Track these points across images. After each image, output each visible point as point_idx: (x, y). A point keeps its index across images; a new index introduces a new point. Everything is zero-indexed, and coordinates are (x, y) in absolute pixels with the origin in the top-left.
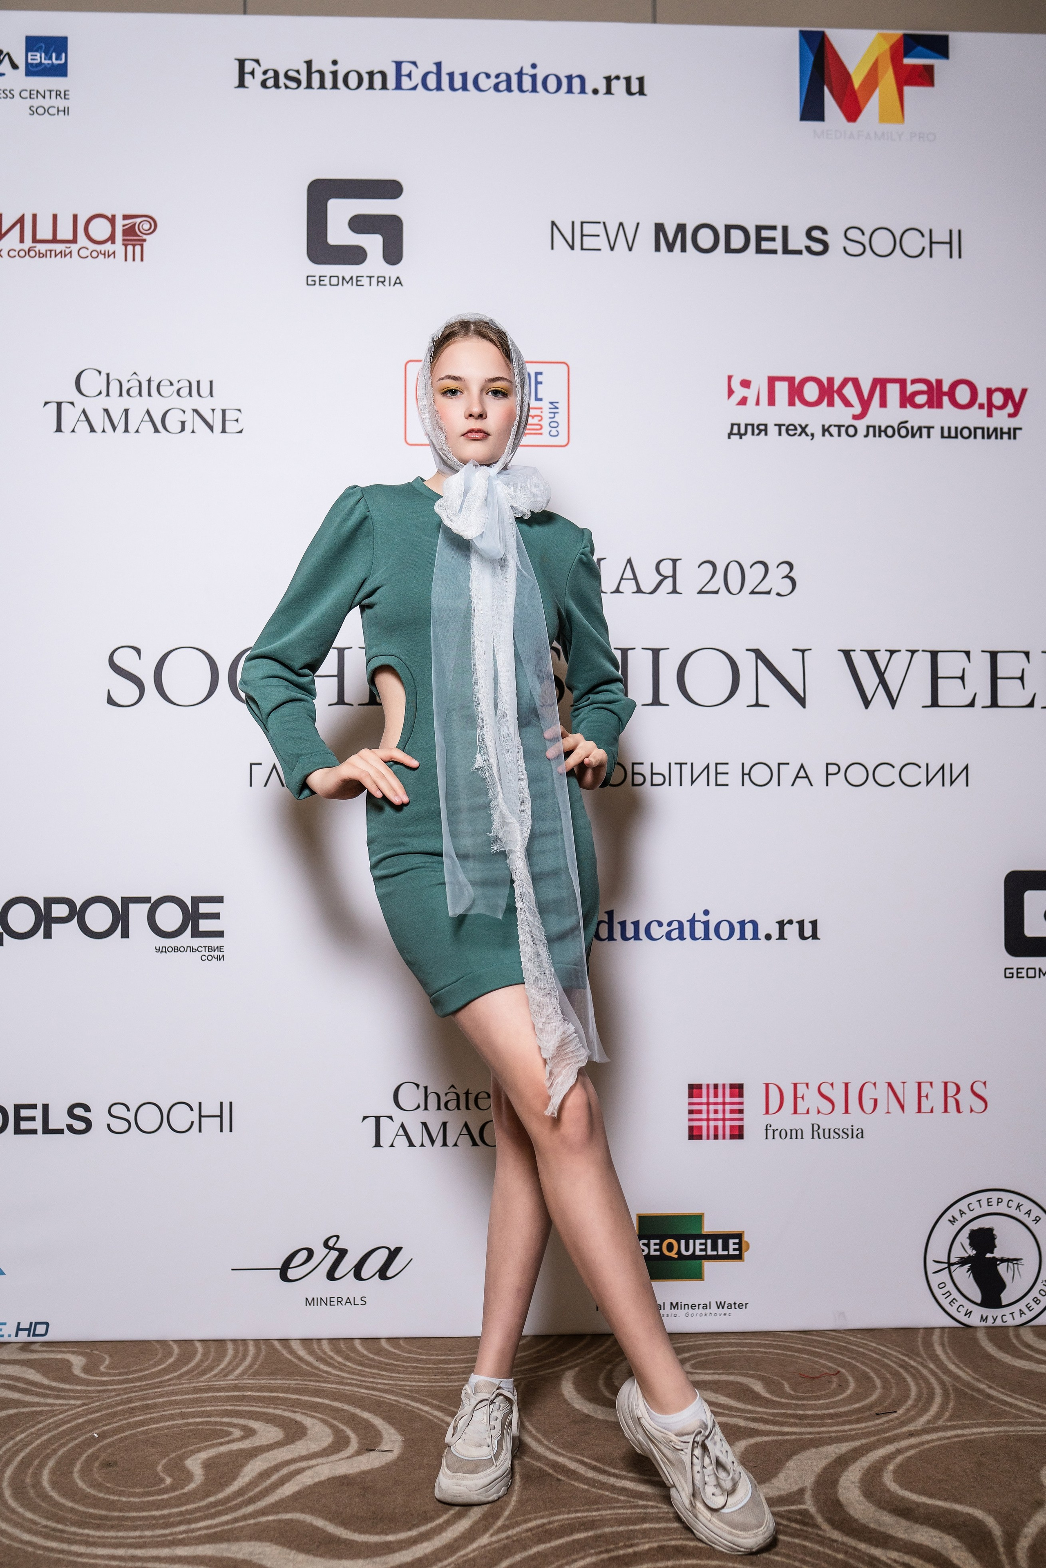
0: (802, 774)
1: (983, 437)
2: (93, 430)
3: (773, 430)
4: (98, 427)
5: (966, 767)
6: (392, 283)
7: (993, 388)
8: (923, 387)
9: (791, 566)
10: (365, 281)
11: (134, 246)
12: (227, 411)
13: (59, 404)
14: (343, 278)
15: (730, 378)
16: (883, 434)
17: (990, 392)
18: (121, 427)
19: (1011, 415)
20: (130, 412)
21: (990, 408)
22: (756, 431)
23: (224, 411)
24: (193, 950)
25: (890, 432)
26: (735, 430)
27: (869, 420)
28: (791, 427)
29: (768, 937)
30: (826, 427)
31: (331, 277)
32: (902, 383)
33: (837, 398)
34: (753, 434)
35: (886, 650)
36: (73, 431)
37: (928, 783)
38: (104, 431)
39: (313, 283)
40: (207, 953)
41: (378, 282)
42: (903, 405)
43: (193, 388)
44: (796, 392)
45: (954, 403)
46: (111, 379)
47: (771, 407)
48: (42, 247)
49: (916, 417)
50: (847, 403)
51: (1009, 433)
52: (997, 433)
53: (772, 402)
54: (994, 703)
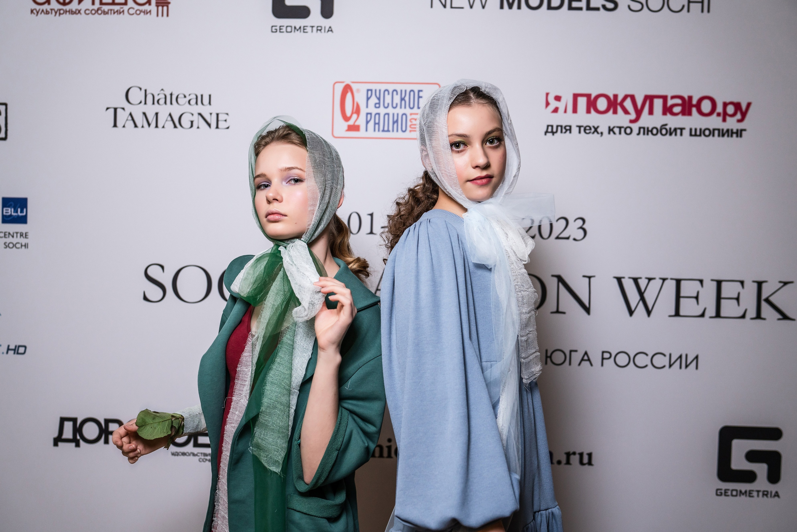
0: (586, 358)
1: (719, 136)
2: (136, 126)
3: (575, 130)
4: (139, 124)
5: (697, 357)
6: (327, 30)
7: (728, 101)
8: (679, 101)
9: (584, 221)
10: (309, 29)
11: (163, 6)
12: (220, 116)
13: (115, 109)
14: (295, 28)
15: (547, 94)
16: (650, 133)
17: (725, 105)
18: (153, 124)
19: (739, 121)
20: (159, 115)
21: (725, 116)
22: (564, 130)
23: (218, 115)
24: (194, 455)
25: (655, 131)
26: (550, 130)
27: (641, 123)
28: (588, 128)
29: (559, 462)
30: (611, 127)
31: (287, 27)
32: (665, 98)
33: (619, 109)
34: (561, 132)
35: (646, 278)
36: (124, 126)
37: (670, 366)
38: (143, 127)
39: (275, 31)
40: (203, 457)
41: (317, 30)
42: (664, 113)
43: (199, 100)
44: (592, 104)
45: (700, 112)
46: (148, 92)
47: (575, 115)
48: (106, 8)
49: (672, 122)
50: (626, 112)
51: (737, 133)
52: (729, 133)
53: (575, 110)
54: (718, 315)
